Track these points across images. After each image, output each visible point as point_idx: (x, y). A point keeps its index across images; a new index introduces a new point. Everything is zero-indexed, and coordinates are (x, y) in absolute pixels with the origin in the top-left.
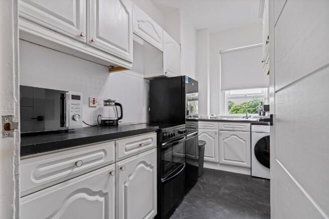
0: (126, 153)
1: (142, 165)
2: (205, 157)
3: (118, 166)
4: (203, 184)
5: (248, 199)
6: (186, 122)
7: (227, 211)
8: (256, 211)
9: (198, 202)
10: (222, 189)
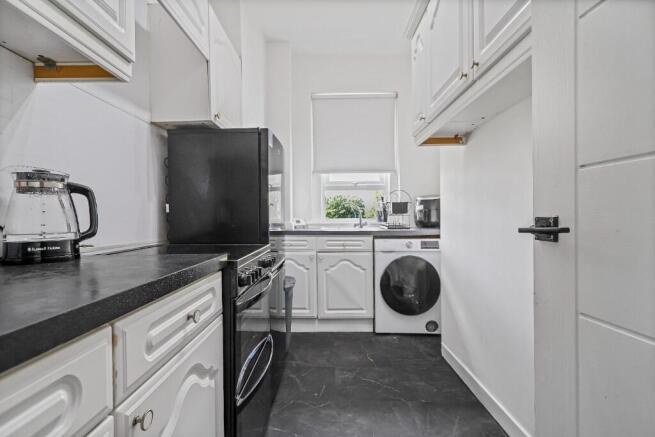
0: (151, 358)
1: (194, 378)
2: (293, 311)
3: (127, 417)
4: (298, 370)
5: (387, 380)
6: (271, 238)
7: (362, 421)
8: (410, 404)
9: (303, 419)
10: (337, 372)
